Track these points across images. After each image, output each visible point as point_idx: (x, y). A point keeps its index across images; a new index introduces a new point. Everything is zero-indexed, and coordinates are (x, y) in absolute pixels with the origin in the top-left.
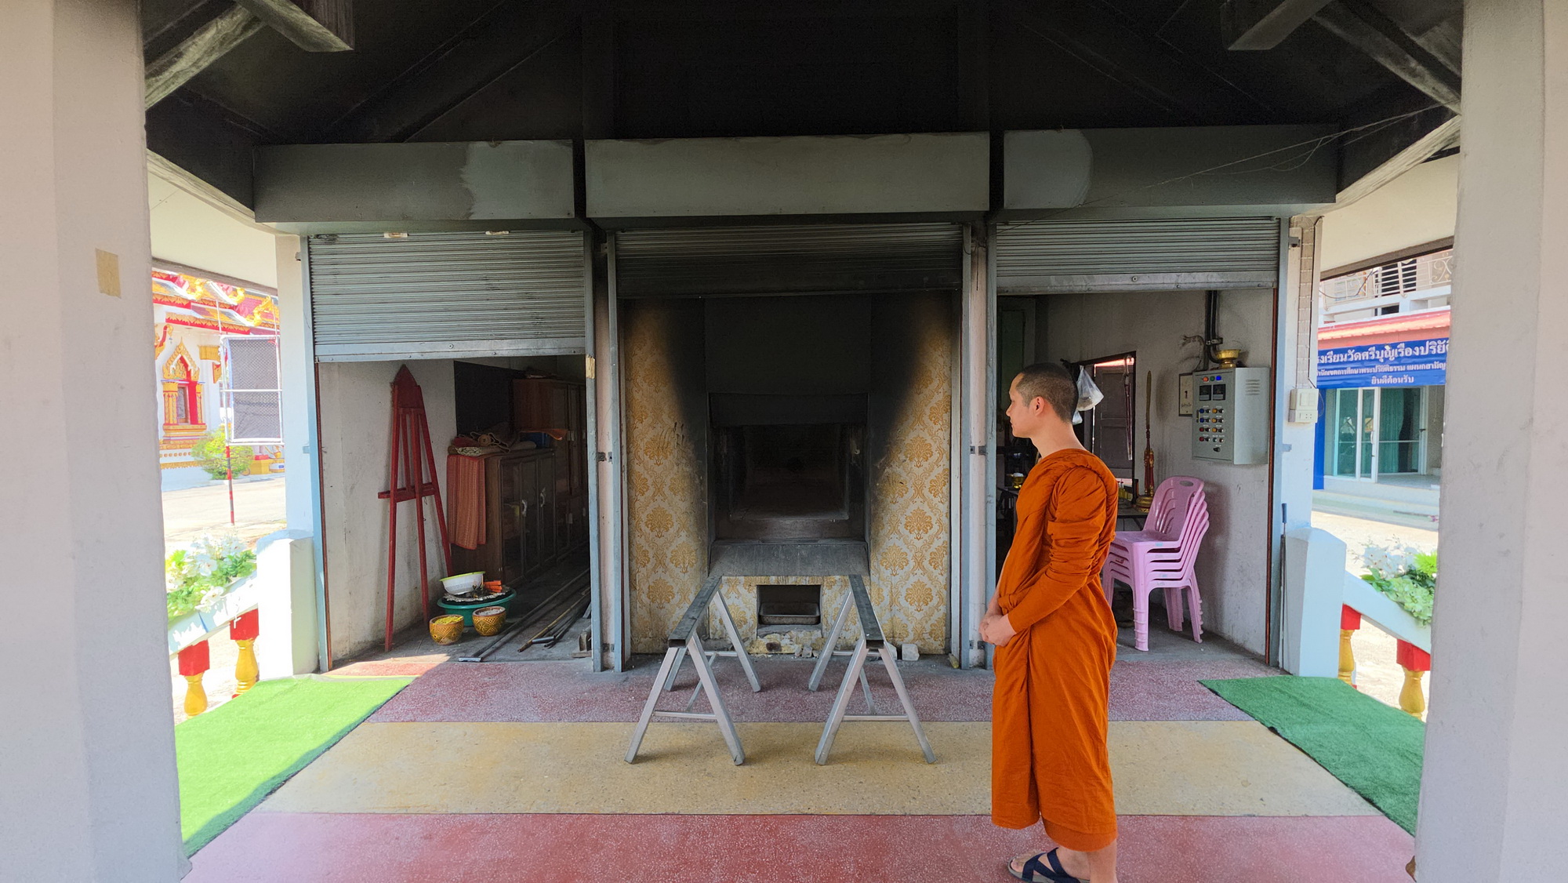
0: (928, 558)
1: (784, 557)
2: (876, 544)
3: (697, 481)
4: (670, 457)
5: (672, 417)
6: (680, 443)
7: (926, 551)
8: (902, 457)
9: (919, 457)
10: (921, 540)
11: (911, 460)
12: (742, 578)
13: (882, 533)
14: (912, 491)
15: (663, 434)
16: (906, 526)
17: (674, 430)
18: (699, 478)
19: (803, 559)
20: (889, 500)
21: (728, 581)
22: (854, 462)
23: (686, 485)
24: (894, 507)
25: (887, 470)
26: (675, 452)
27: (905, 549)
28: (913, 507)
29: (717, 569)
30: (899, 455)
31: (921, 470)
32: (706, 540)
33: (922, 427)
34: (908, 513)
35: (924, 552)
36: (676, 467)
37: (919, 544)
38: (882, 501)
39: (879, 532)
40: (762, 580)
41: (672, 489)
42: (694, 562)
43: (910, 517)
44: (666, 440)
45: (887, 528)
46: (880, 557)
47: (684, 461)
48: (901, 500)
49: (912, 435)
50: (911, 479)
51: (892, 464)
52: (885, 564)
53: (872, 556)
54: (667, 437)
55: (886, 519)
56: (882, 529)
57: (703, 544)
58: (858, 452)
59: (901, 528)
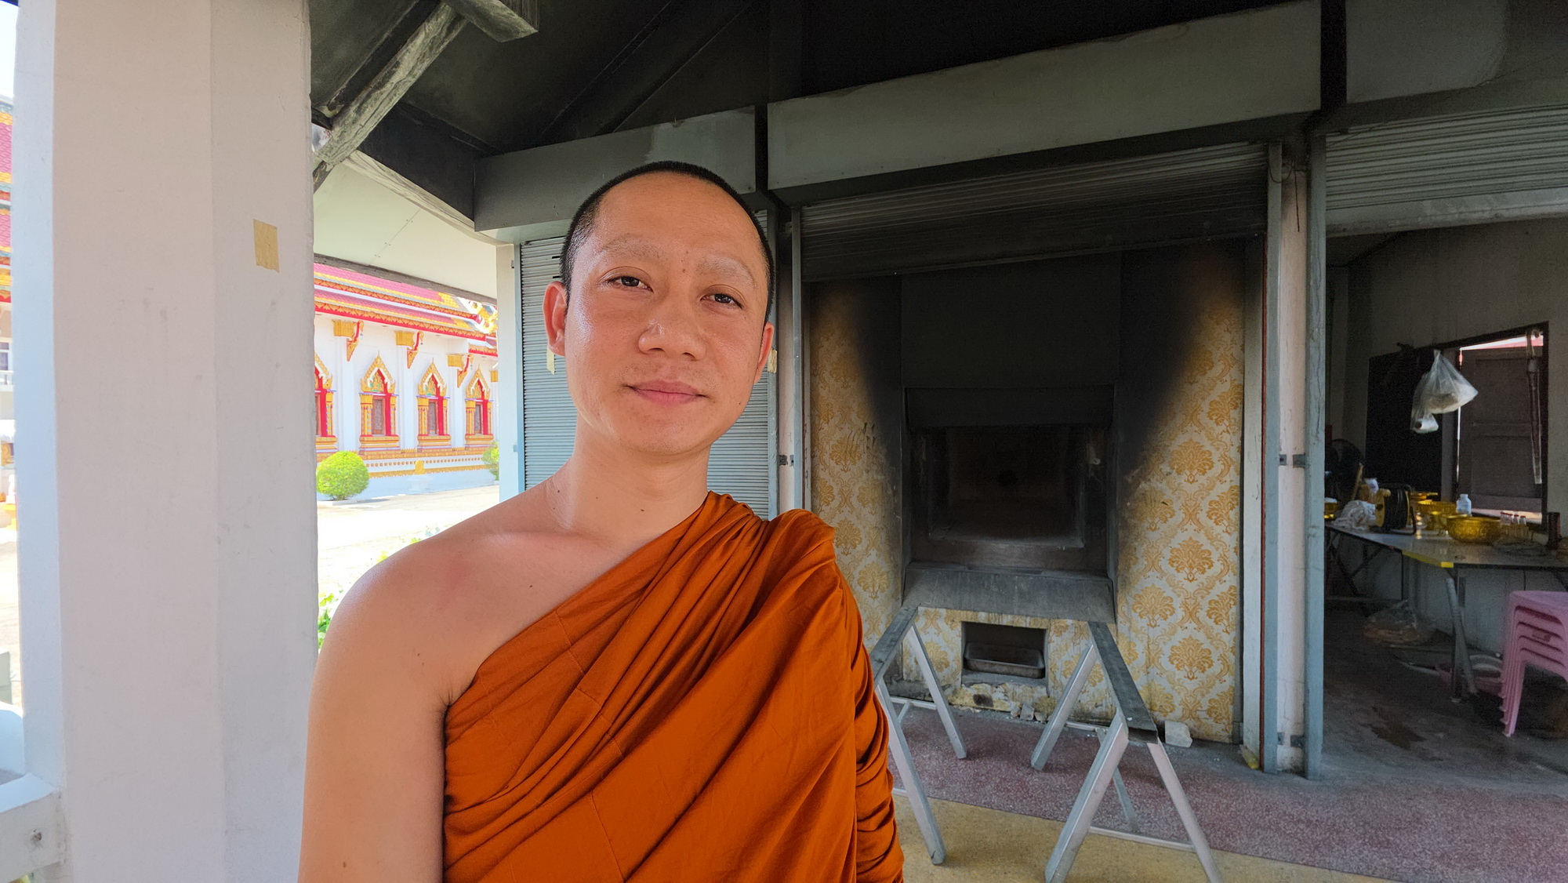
0: (1206, 608)
1: (997, 590)
2: (1126, 582)
3: (890, 492)
4: (859, 463)
5: (862, 417)
6: (871, 447)
7: (1202, 597)
8: (1165, 468)
9: (1191, 468)
10: (1195, 583)
11: (1179, 473)
12: (943, 611)
13: (1134, 569)
14: (1180, 515)
15: (852, 436)
16: (1171, 562)
17: (864, 431)
18: (892, 488)
19: (1022, 594)
20: (1146, 525)
21: (926, 613)
22: (1092, 474)
23: (876, 496)
24: (1151, 534)
25: (1143, 485)
26: (865, 457)
27: (1169, 592)
28: (1181, 537)
29: (912, 598)
30: (1161, 466)
31: (1195, 487)
32: (900, 562)
33: (1197, 429)
34: (1175, 544)
35: (1199, 599)
36: (865, 474)
37: (1191, 587)
38: (1135, 526)
39: (1129, 568)
40: (969, 616)
41: (860, 500)
42: (885, 586)
43: (1178, 550)
44: (855, 443)
45: (1143, 562)
46: (1131, 601)
47: (875, 468)
48: (1162, 527)
49: (1181, 439)
50: (1179, 498)
51: (1149, 477)
52: (1138, 611)
53: (1120, 597)
54: (855, 439)
55: (1141, 549)
56: (1135, 564)
57: (896, 566)
58: (1098, 462)
59: (1164, 564)
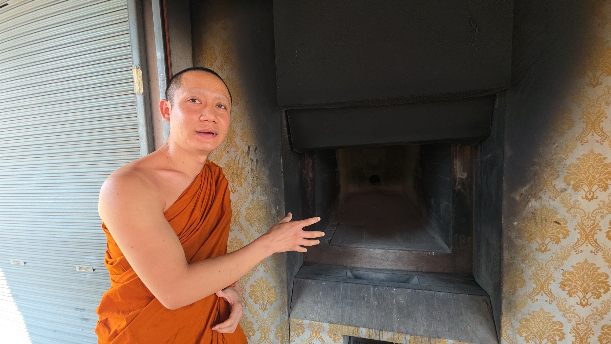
0: (598, 333)
2: (512, 305)
5: (245, 140)
6: (254, 168)
7: (595, 323)
8: (560, 184)
9: (591, 184)
10: (588, 308)
11: (576, 189)
12: (326, 325)
13: (521, 292)
14: (575, 236)
15: (237, 159)
16: (563, 286)
17: (248, 154)
18: (276, 208)
20: (534, 246)
23: (262, 215)
24: (542, 257)
25: (533, 203)
27: (559, 317)
28: (575, 259)
30: (555, 182)
31: (593, 206)
32: (284, 276)
33: (599, 138)
34: (568, 266)
35: (592, 324)
37: (585, 313)
38: (523, 247)
39: (515, 290)
40: (351, 331)
41: (247, 219)
42: (273, 299)
43: (571, 273)
45: (530, 286)
46: (517, 325)
47: (259, 189)
48: (554, 248)
49: (580, 151)
50: (575, 217)
51: (541, 194)
52: (524, 335)
53: (504, 320)
54: (241, 162)
55: (529, 272)
56: (521, 287)
57: (282, 281)
58: (465, 175)
59: (554, 287)
